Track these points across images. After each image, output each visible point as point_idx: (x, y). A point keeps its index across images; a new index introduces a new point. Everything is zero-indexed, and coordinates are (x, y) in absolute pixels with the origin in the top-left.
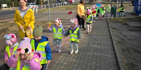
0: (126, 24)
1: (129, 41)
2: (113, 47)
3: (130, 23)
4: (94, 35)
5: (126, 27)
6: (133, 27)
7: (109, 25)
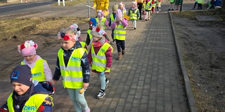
0: (195, 19)
1: (194, 36)
2: (175, 42)
3: (200, 17)
4: (152, 31)
5: (193, 23)
6: (203, 22)
7: (172, 20)
